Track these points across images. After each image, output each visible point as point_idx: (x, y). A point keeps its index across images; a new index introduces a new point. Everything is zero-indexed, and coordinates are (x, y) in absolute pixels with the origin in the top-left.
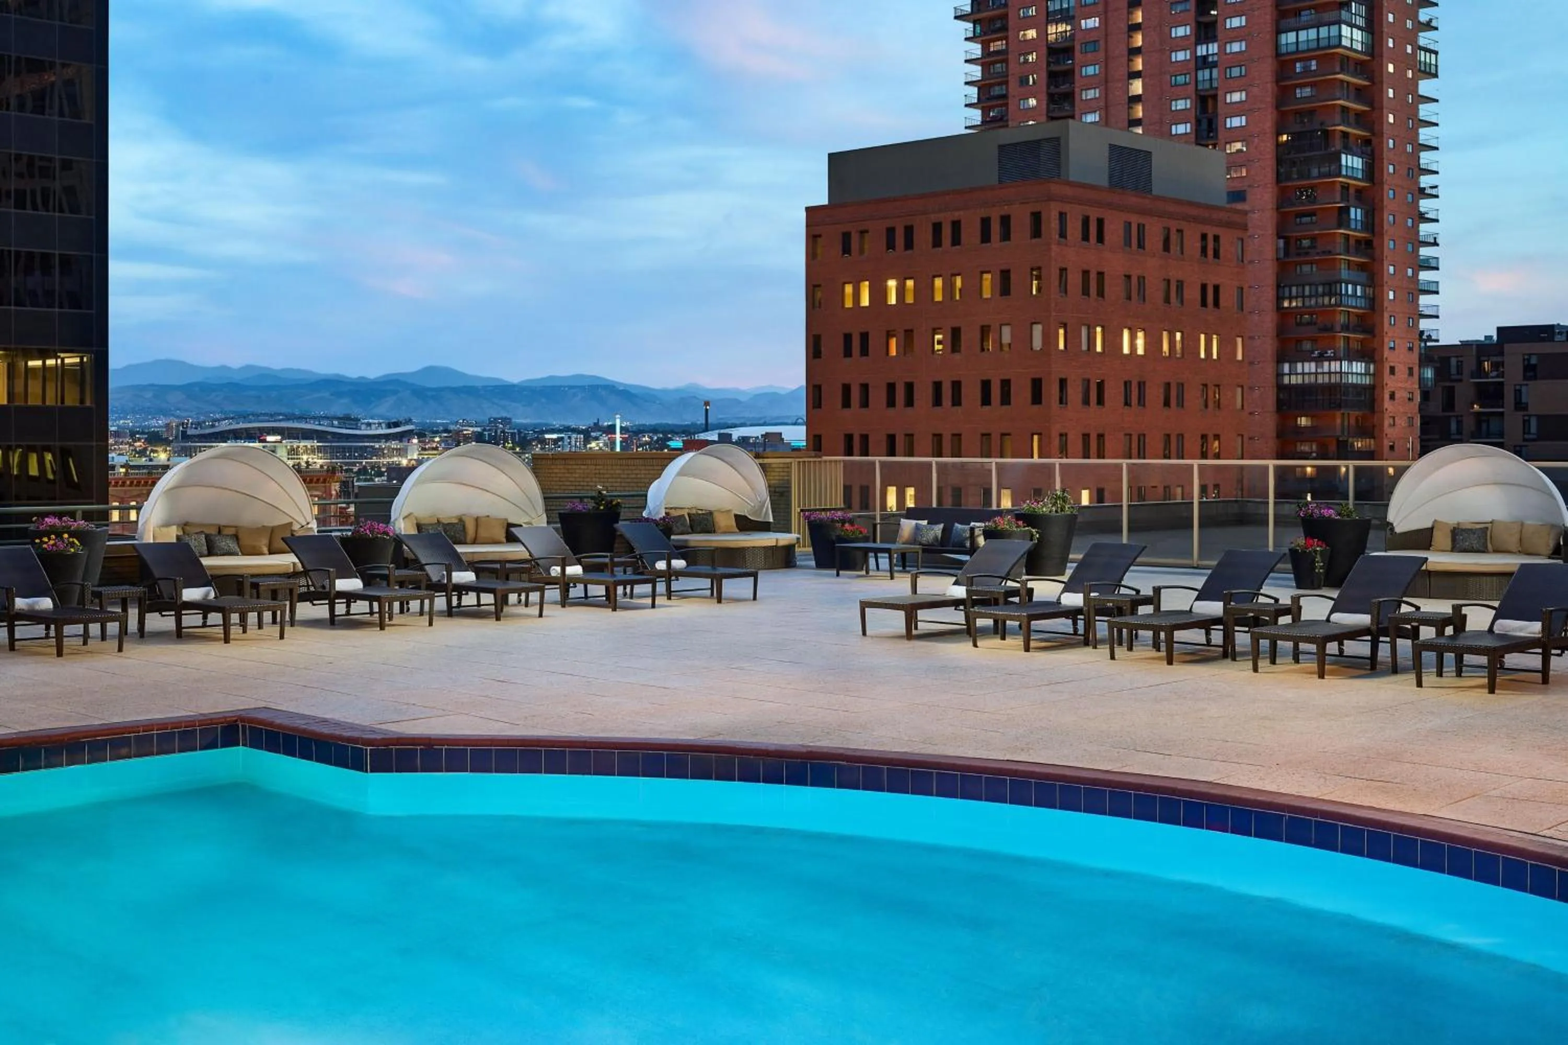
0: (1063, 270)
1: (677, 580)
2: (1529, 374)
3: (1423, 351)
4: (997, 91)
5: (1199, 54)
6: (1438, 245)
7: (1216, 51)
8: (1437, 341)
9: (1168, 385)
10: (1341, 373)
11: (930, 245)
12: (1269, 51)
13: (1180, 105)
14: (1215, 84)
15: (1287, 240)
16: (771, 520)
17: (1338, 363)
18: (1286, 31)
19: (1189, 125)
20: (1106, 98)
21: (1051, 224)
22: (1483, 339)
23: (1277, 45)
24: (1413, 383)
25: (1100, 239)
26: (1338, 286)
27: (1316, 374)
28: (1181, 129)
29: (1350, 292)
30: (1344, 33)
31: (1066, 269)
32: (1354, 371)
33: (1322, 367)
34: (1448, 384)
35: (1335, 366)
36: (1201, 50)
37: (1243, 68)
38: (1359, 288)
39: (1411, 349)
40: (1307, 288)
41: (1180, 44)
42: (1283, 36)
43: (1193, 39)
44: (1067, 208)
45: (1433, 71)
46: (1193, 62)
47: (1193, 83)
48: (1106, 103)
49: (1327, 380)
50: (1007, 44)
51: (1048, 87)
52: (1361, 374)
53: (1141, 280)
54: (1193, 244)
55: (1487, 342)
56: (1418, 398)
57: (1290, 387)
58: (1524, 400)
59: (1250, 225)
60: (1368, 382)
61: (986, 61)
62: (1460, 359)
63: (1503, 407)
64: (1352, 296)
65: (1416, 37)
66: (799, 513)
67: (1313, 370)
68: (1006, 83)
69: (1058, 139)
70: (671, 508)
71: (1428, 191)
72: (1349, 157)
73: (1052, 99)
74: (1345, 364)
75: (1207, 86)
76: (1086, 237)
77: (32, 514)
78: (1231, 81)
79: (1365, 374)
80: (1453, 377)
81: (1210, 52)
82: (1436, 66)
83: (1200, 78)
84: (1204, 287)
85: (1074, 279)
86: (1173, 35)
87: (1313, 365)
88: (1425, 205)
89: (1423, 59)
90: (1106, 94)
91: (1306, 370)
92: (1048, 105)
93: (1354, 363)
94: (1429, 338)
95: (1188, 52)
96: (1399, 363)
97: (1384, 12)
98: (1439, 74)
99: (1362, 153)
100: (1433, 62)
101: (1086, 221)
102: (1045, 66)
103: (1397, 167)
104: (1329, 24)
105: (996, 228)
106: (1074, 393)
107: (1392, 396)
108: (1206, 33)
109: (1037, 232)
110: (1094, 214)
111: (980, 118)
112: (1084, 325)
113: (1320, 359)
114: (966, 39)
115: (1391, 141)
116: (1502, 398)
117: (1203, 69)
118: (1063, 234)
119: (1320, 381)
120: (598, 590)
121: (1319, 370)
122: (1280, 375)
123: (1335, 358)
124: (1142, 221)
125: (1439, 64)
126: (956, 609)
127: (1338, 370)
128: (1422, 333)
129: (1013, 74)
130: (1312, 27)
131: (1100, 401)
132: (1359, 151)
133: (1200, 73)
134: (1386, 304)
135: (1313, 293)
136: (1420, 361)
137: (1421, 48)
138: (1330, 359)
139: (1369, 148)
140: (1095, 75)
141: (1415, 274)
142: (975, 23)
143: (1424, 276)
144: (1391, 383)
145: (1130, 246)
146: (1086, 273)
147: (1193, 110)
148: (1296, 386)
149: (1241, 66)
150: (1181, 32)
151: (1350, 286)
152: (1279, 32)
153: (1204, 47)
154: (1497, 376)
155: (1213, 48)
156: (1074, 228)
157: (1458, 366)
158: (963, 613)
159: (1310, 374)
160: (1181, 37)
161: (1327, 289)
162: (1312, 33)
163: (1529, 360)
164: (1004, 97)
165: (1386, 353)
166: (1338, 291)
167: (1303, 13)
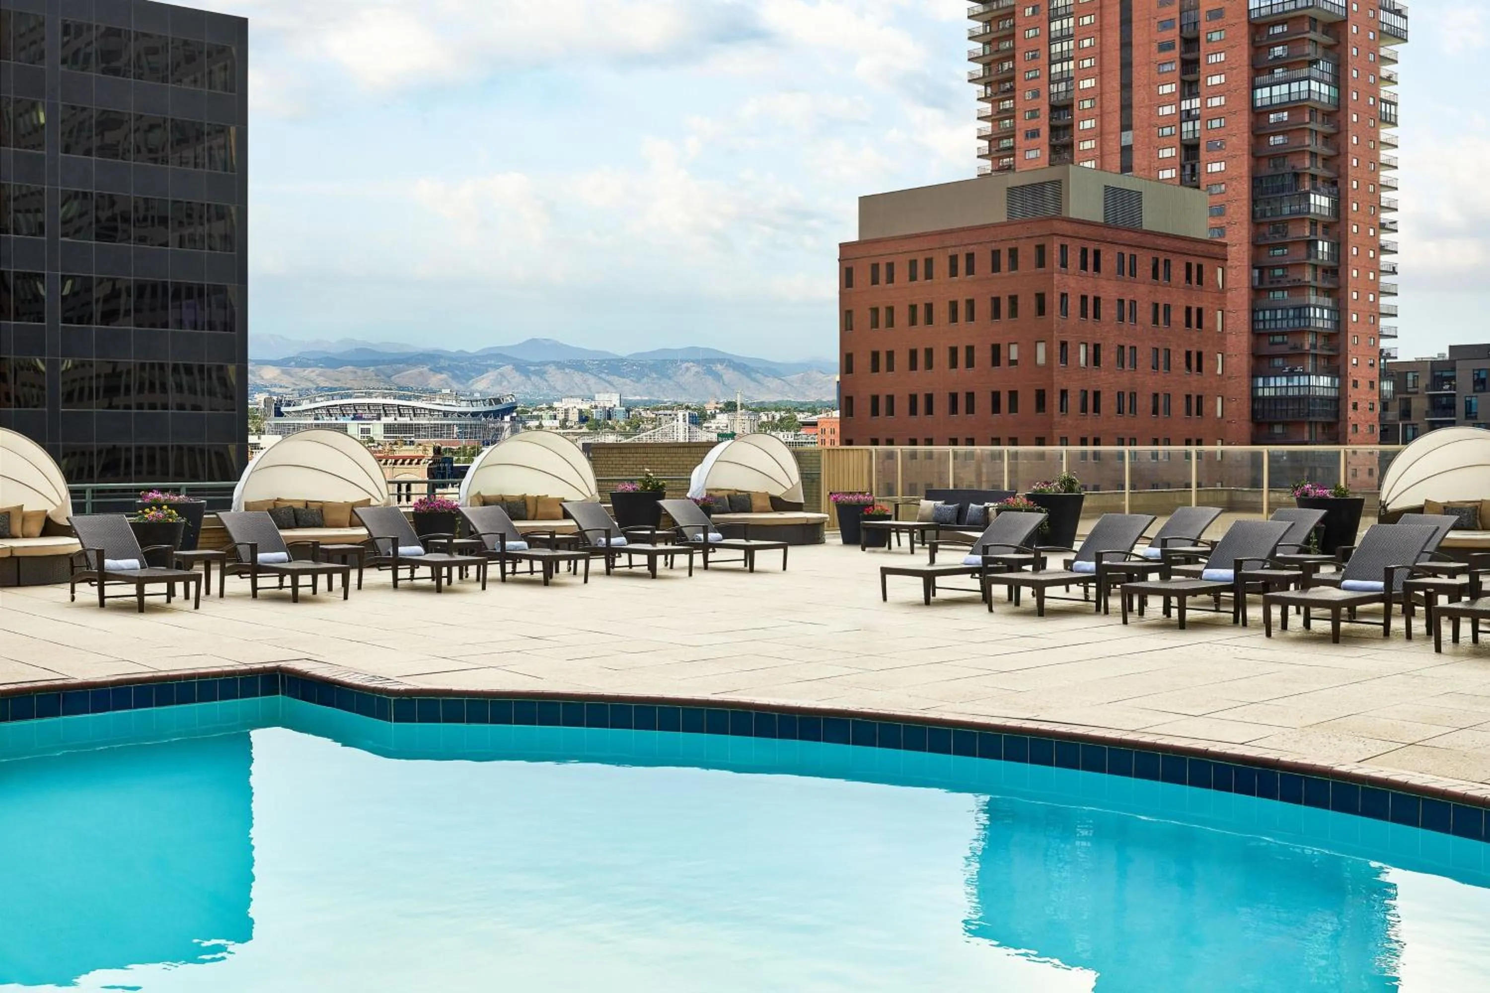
0: (1064, 296)
1: (714, 551)
2: (1477, 388)
3: (1382, 367)
4: (1006, 143)
5: (1183, 108)
6: (1396, 273)
7: (1198, 105)
8: (1396, 358)
9: (1156, 396)
10: (1309, 386)
11: (948, 275)
12: (1245, 105)
13: (1167, 153)
14: (1197, 135)
15: (1261, 269)
16: (803, 501)
17: (1307, 378)
18: (1261, 87)
19: (1174, 171)
20: (1101, 148)
21: (1054, 254)
22: (1436, 356)
23: (1253, 100)
24: (1375, 395)
25: (1097, 268)
26: (1307, 310)
27: (1287, 387)
28: (1167, 174)
29: (1318, 315)
30: (1312, 88)
31: (1066, 294)
32: (1322, 384)
33: (1292, 381)
34: (1405, 396)
35: (1304, 381)
36: (1185, 105)
37: (1223, 120)
38: (1326, 311)
39: (1372, 365)
40: (1279, 312)
41: (1166, 100)
42: (1259, 91)
43: (1178, 95)
44: (1067, 242)
45: (1393, 120)
46: (1178, 117)
47: (1178, 133)
48: (1101, 153)
49: (1296, 392)
50: (1014, 103)
51: (1050, 140)
52: (1327, 387)
53: (1133, 303)
54: (1178, 271)
55: (1441, 359)
56: (1378, 408)
57: (1264, 399)
58: (1473, 411)
59: (1229, 257)
60: (1333, 394)
61: (996, 118)
62: (1417, 374)
63: (1454, 416)
64: (1319, 318)
65: (1378, 90)
66: (828, 496)
67: (1284, 384)
68: (1014, 136)
69: (1059, 182)
70: (713, 490)
71: (1388, 226)
72: (1318, 197)
73: (1054, 149)
74: (1313, 378)
75: (1191, 136)
76: (1084, 266)
77: (138, 490)
78: (1211, 132)
79: (1331, 388)
80: (1409, 390)
81: (1193, 107)
82: (1396, 116)
83: (1184, 129)
84: (1188, 310)
85: (1074, 304)
86: (1161, 93)
87: (1284, 379)
88: (1385, 238)
89: (1383, 110)
90: (1101, 145)
91: (1278, 384)
92: (1050, 155)
93: (1321, 378)
94: (1389, 356)
95: (1174, 107)
96: (1363, 377)
97: (1349, 69)
98: (1399, 122)
99: (1329, 193)
100: (1393, 112)
101: (1084, 251)
102: (1047, 121)
103: (1360, 205)
104: (1299, 80)
105: (1005, 260)
106: (1074, 402)
107: (1355, 406)
108: (1190, 91)
109: (1041, 263)
110: (1091, 247)
111: (990, 168)
112: (1082, 343)
113: (1291, 374)
114: (979, 99)
115: (1355, 183)
116: (1454, 408)
117: (1187, 121)
118: (1064, 265)
119: (1290, 393)
120: (641, 560)
121: (1290, 384)
122: (1254, 388)
123: (1304, 374)
124: (1133, 252)
125: (1398, 114)
126: (972, 577)
127: (1307, 384)
128: (1382, 351)
129: (1020, 129)
130: (1285, 83)
131: (1096, 409)
132: (1326, 191)
133: (1184, 125)
134: (1349, 326)
135: (1285, 316)
136: (1380, 375)
137: (1382, 100)
138: (1299, 374)
139: (1335, 189)
140: (1091, 128)
141: (1376, 299)
142: (986, 85)
143: (1384, 301)
144: (1353, 395)
145: (1123, 275)
146: (1084, 298)
147: (1178, 158)
148: (1270, 398)
149: (1220, 118)
150: (1167, 89)
151: (1318, 310)
152: (1254, 88)
153: (1188, 102)
154: (1450, 389)
155: (1196, 103)
156: (1074, 258)
157: (1414, 380)
158: (978, 580)
159: (1281, 387)
160: (1168, 94)
161: (1297, 313)
162: (1285, 88)
163: (1478, 375)
164: (1012, 148)
165: (1350, 369)
166: (1307, 314)
167: (1276, 71)
